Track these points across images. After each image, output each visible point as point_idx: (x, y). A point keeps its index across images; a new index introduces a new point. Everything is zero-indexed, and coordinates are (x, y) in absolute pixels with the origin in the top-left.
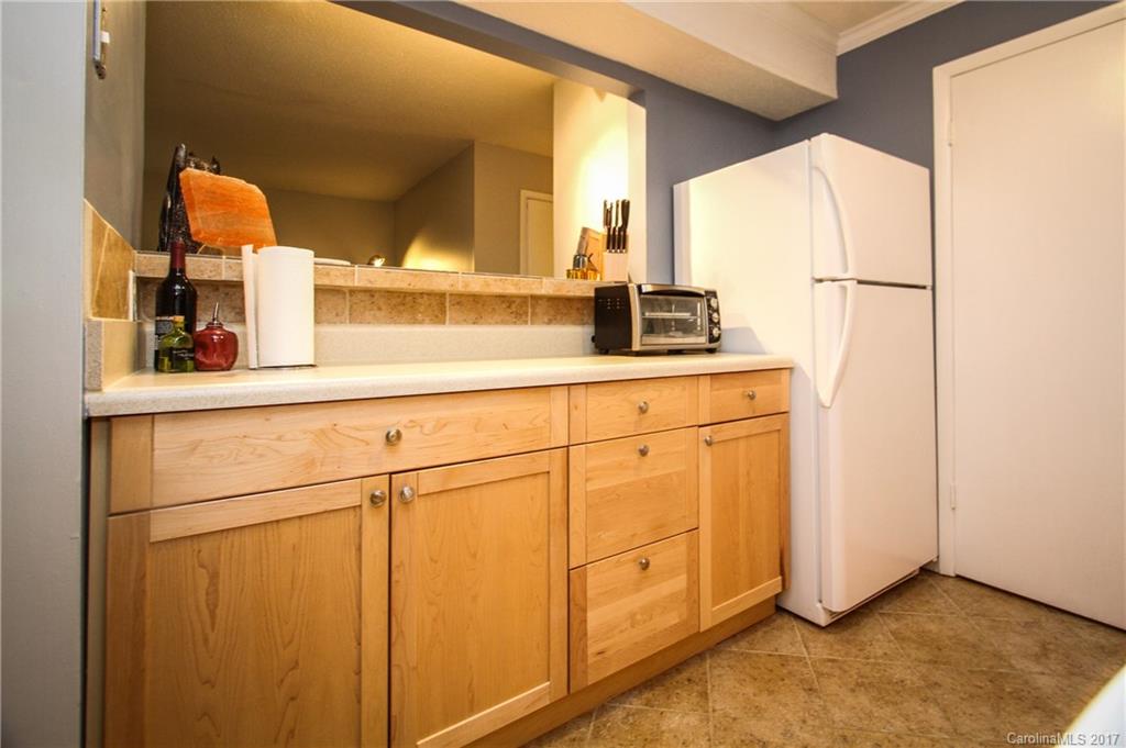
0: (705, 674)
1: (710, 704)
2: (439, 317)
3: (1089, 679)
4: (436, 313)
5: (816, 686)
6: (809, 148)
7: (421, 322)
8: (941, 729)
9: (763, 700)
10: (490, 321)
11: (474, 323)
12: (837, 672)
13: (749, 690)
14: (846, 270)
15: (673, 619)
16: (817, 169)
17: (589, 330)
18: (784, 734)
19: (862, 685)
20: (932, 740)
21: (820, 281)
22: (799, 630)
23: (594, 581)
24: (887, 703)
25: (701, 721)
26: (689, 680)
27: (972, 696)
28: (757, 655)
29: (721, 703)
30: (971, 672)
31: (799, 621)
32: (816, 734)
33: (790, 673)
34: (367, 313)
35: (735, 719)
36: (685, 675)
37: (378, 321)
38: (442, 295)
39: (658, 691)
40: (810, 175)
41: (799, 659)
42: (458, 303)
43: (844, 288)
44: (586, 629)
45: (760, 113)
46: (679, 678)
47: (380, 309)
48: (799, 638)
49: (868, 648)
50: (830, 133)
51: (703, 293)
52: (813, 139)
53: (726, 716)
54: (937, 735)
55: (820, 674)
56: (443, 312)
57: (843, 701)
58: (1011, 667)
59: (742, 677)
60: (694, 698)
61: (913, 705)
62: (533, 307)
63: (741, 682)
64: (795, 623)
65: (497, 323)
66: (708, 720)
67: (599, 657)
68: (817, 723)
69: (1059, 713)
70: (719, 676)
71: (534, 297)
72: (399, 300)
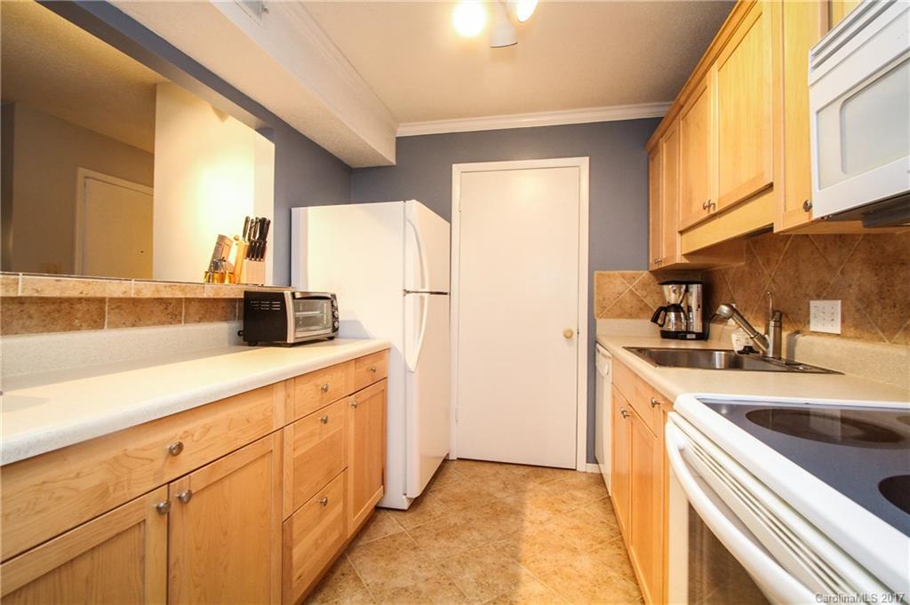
0: (351, 566)
1: (364, 582)
2: (97, 323)
3: (525, 492)
4: (95, 317)
5: (417, 545)
6: (404, 207)
7: (79, 329)
8: (481, 541)
9: (393, 565)
10: (148, 322)
11: (133, 326)
12: (424, 533)
13: (382, 563)
14: (423, 286)
15: (335, 536)
16: (409, 221)
17: (236, 325)
18: (413, 579)
19: (438, 534)
20: (479, 547)
21: (408, 292)
22: (393, 517)
23: (297, 525)
24: (454, 538)
25: (364, 594)
26: (343, 574)
27: (487, 519)
28: (377, 541)
29: (369, 579)
30: (482, 507)
31: (392, 512)
32: (430, 571)
33: (400, 544)
34: (15, 323)
35: (383, 584)
36: (338, 573)
37: (27, 330)
38: (102, 300)
39: (326, 590)
40: (405, 224)
41: (402, 534)
42: (118, 307)
43: (422, 298)
44: (291, 563)
45: (345, 161)
46: (335, 576)
47: (30, 317)
48: (395, 522)
49: (434, 513)
50: (418, 200)
51: (329, 296)
52: (407, 202)
53: (376, 584)
54: (480, 544)
55: (416, 538)
56: (102, 316)
57: (434, 546)
58: (496, 498)
59: (374, 558)
60: (352, 584)
61: (466, 534)
62: (186, 308)
63: (375, 561)
64: (389, 513)
65: (154, 324)
66: (367, 592)
67: (299, 581)
68: (426, 565)
69: (519, 512)
70: (361, 563)
71: (188, 300)
72: (53, 307)
